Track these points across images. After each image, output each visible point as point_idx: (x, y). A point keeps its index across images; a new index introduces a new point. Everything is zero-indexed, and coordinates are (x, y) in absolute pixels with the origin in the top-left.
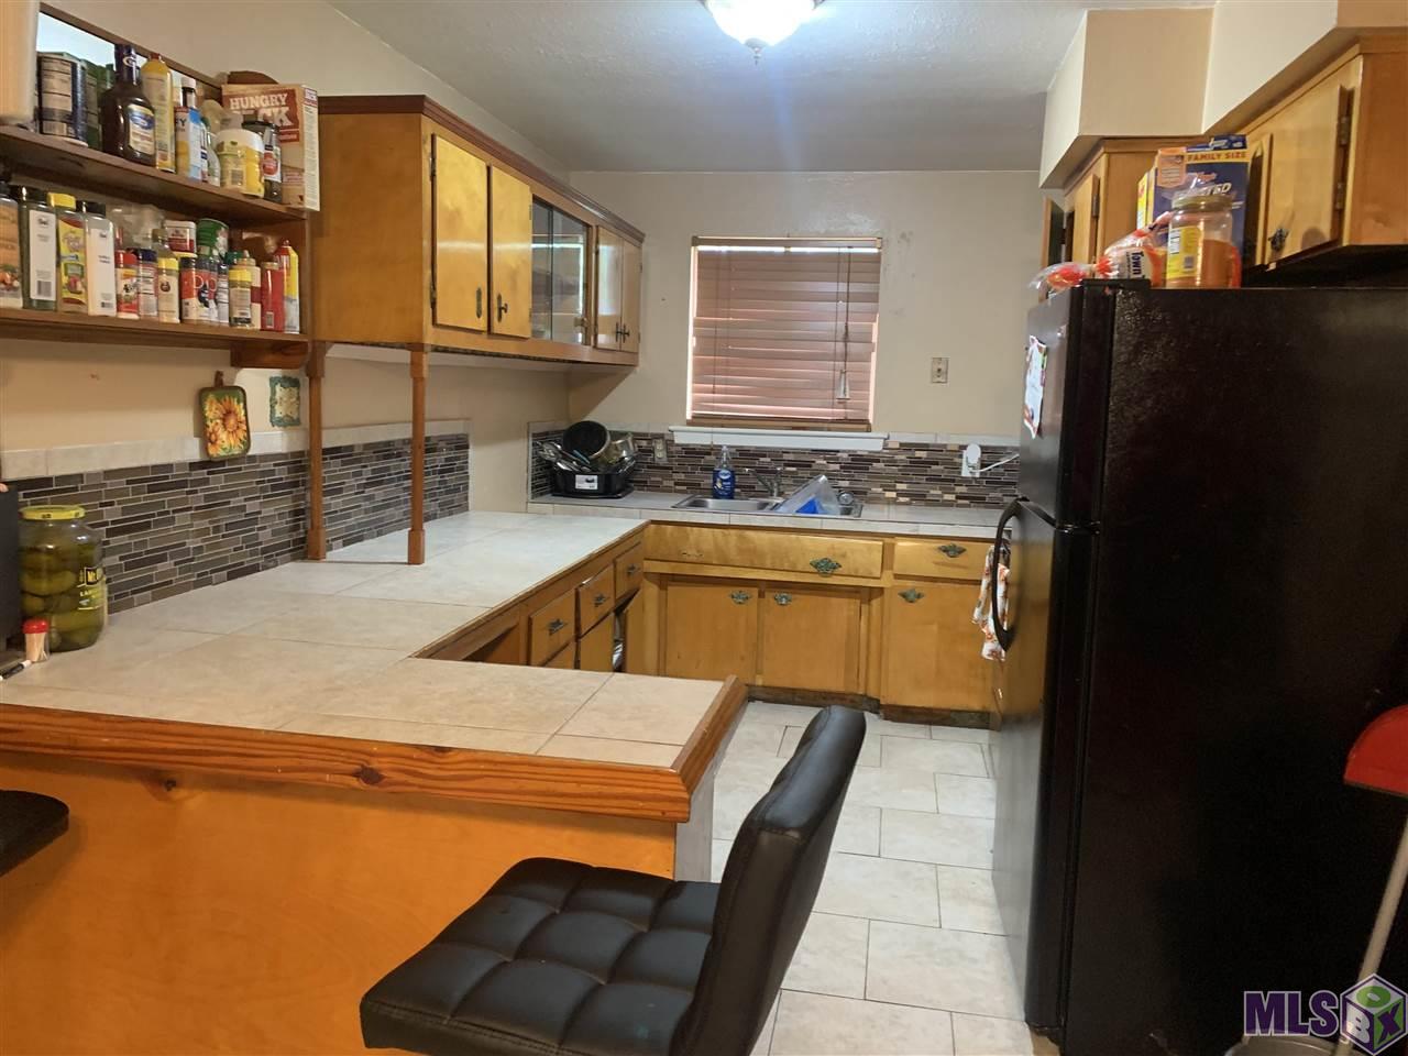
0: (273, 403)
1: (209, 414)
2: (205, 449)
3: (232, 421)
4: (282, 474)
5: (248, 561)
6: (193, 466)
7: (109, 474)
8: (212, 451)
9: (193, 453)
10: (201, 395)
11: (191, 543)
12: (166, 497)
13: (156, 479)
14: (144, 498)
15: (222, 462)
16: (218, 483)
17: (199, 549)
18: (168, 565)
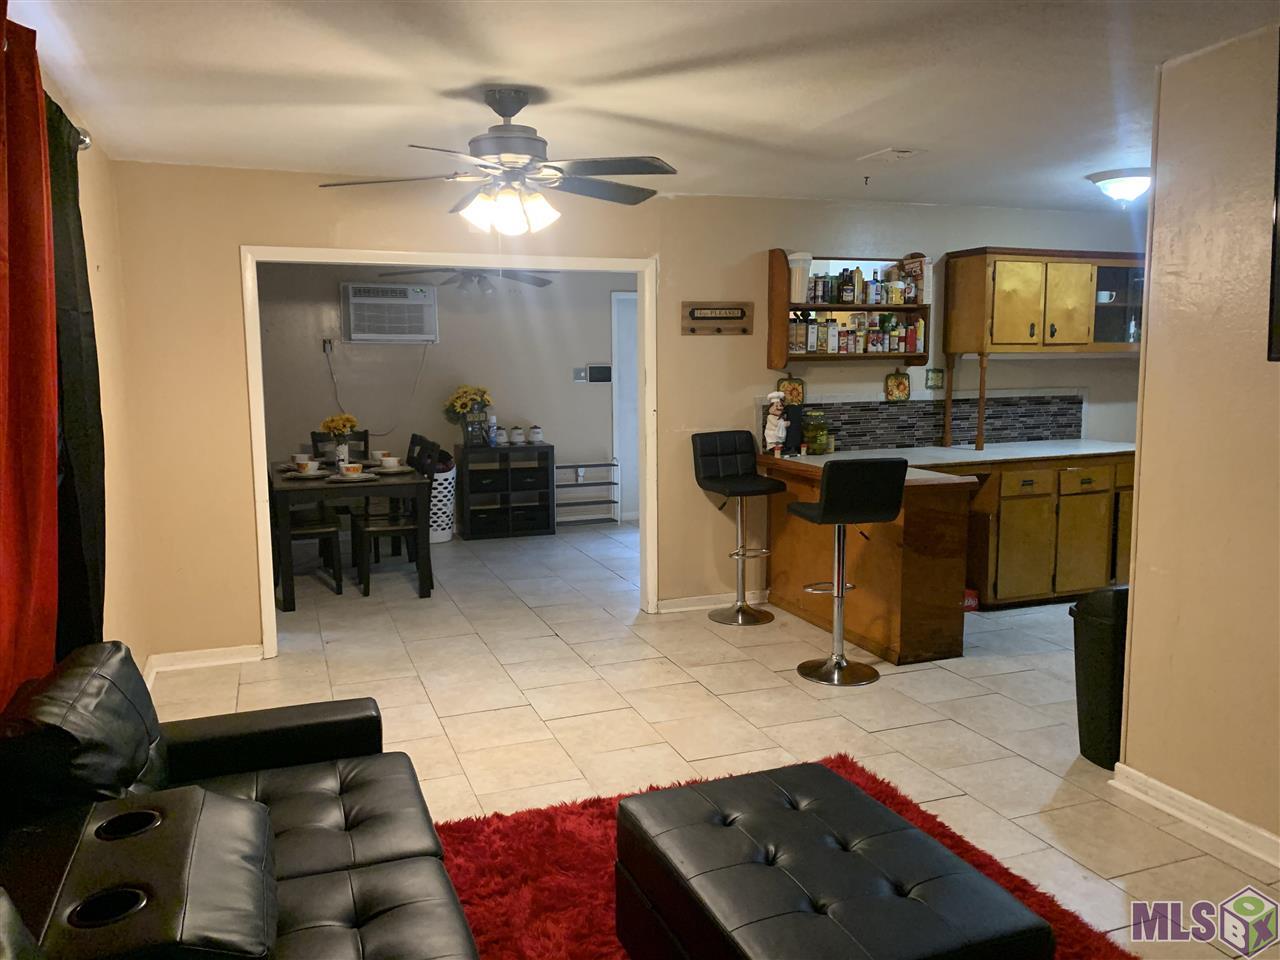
0: (927, 379)
1: (890, 384)
2: (887, 397)
3: (902, 387)
4: (931, 409)
5: (907, 442)
6: (881, 403)
7: (844, 404)
8: (890, 398)
9: (882, 398)
10: (888, 377)
11: (878, 432)
12: (868, 414)
13: (866, 407)
14: (858, 413)
15: (896, 402)
16: (893, 410)
17: (882, 434)
18: (868, 438)
